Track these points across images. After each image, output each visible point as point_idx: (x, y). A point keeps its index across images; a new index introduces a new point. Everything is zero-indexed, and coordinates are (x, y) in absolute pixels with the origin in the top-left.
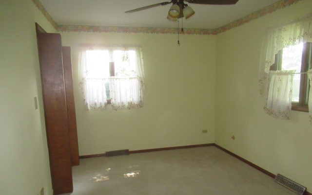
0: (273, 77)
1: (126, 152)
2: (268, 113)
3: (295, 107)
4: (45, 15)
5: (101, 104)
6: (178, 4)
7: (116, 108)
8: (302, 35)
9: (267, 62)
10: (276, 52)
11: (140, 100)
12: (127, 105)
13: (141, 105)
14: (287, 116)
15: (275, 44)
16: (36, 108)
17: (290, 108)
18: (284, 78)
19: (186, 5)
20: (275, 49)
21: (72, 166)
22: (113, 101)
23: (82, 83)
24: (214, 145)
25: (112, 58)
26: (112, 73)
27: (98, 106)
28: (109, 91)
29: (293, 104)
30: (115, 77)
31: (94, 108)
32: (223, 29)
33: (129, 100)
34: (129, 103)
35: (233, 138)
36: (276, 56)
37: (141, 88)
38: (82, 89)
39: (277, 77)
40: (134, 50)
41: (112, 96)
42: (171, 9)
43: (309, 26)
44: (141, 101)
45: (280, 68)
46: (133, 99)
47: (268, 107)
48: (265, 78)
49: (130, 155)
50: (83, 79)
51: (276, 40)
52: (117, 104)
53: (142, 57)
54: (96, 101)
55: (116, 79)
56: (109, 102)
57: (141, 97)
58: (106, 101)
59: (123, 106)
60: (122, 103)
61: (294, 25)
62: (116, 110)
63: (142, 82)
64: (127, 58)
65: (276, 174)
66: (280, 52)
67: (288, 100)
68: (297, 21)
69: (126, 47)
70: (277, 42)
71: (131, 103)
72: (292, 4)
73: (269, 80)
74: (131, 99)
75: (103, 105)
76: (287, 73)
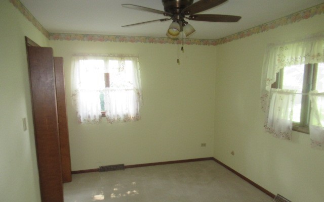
0: (274, 95)
1: (121, 167)
2: (268, 132)
3: (295, 128)
4: (35, 25)
5: (95, 116)
6: (178, 22)
7: (111, 121)
8: (304, 55)
9: (268, 79)
10: (277, 71)
11: (136, 112)
12: (122, 117)
13: (137, 118)
14: (288, 137)
15: (277, 62)
16: (25, 129)
17: (291, 128)
18: (285, 97)
19: (187, 23)
20: (276, 67)
21: (63, 183)
22: (108, 114)
23: (74, 95)
24: (212, 159)
25: (107, 68)
26: (107, 85)
27: (92, 118)
28: (104, 102)
29: (294, 124)
30: (110, 88)
31: (88, 121)
32: (224, 40)
33: (125, 112)
34: (125, 116)
35: (233, 153)
36: (278, 74)
37: (138, 100)
38: (75, 101)
39: (278, 95)
40: (130, 60)
41: (107, 108)
42: (171, 28)
43: (312, 46)
44: (137, 114)
45: (281, 87)
46: (129, 111)
47: (269, 125)
48: (266, 95)
49: (126, 169)
50: (76, 91)
51: (277, 58)
52: (112, 117)
53: (139, 67)
54: (90, 113)
55: (112, 90)
56: (103, 115)
57: (137, 110)
58: (101, 114)
59: (119, 119)
60: (118, 116)
61: (296, 45)
62: (111, 123)
63: (138, 94)
64: (123, 68)
65: (276, 194)
66: (281, 70)
67: (289, 119)
68: (298, 40)
69: (122, 57)
70: (279, 60)
71: (127, 115)
72: (295, 22)
73: (271, 98)
74: (127, 112)
75: (97, 118)
76: (288, 93)
